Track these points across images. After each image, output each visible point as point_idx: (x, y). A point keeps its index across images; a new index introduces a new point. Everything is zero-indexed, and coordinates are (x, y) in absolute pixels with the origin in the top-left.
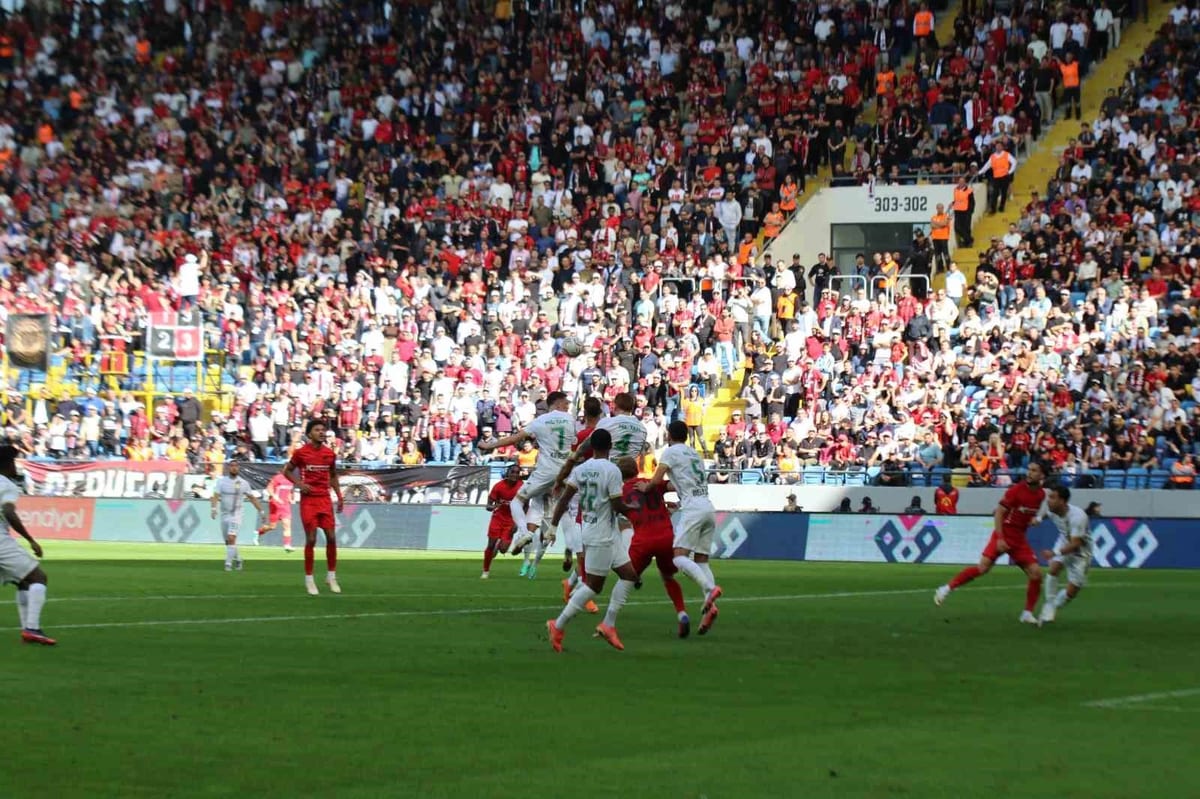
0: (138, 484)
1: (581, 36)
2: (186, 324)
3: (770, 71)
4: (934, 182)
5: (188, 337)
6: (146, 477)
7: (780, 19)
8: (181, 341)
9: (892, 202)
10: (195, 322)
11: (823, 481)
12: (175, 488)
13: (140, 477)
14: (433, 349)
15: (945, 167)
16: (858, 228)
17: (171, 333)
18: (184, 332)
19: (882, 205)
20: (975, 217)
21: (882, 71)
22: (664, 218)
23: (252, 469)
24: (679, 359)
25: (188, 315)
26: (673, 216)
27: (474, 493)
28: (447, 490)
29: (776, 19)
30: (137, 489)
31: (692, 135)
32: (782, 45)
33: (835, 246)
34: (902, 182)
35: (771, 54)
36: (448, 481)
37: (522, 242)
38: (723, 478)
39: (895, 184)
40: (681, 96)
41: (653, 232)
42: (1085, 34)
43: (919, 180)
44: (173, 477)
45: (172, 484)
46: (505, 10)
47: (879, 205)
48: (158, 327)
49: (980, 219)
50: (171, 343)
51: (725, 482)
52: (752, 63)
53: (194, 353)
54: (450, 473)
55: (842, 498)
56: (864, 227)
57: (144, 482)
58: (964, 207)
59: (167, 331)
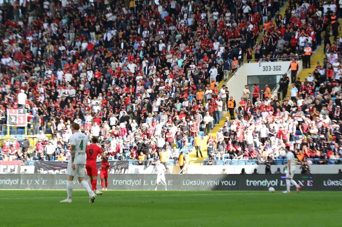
0: (4, 170)
1: (159, 12)
2: (21, 113)
3: (225, 23)
4: (283, 60)
5: (22, 118)
6: (7, 167)
7: (227, 6)
8: (19, 119)
9: (269, 68)
10: (24, 113)
11: (246, 164)
12: (18, 170)
13: (5, 167)
14: (109, 121)
15: (288, 55)
16: (256, 77)
17: (16, 117)
18: (21, 116)
19: (265, 69)
20: (298, 72)
21: (265, 22)
22: (189, 74)
23: (44, 163)
24: (195, 123)
25: (22, 111)
26: (192, 74)
27: (123, 170)
28: (113, 169)
29: (226, 6)
30: (4, 171)
31: (199, 46)
32: (228, 14)
33: (249, 84)
34: (272, 61)
35: (225, 18)
36: (114, 166)
37: (140, 83)
38: (211, 163)
39: (270, 62)
40: (195, 33)
41: (186, 79)
42: (335, 8)
43: (278, 60)
44: (17, 166)
45: (16, 169)
46: (132, 4)
47: (264, 69)
48: (11, 115)
49: (300, 73)
50: (16, 120)
51: (212, 164)
52: (219, 21)
53: (23, 124)
54: (114, 164)
55: (254, 169)
56: (259, 76)
57: (7, 169)
58: (295, 69)
59: (14, 116)
